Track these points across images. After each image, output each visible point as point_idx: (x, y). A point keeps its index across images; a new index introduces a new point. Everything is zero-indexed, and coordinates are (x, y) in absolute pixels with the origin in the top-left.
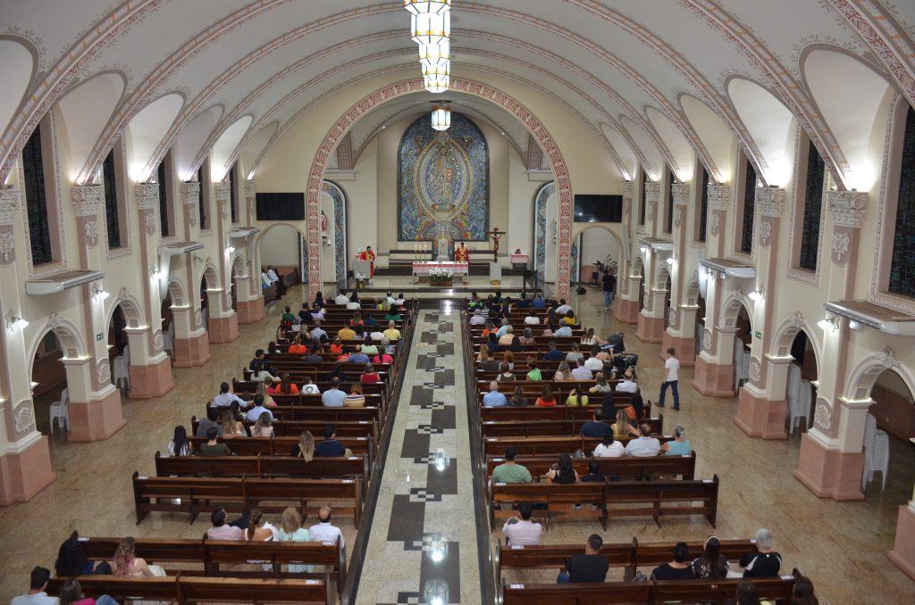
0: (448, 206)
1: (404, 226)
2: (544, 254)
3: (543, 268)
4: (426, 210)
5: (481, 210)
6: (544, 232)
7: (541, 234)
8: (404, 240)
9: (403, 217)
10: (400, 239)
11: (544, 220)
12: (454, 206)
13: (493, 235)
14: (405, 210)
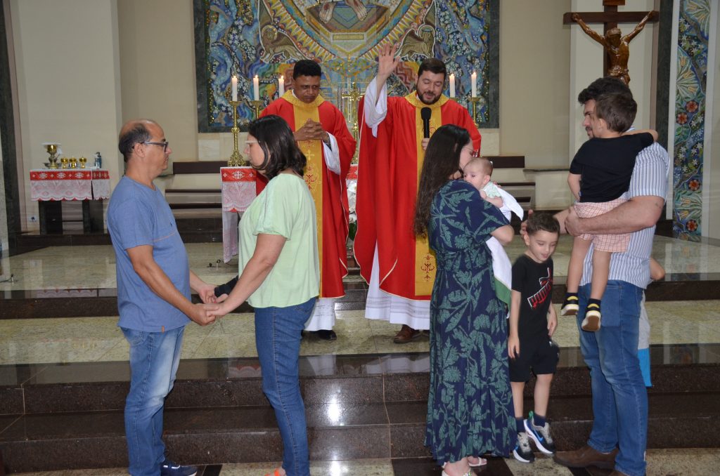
0: (362, 12)
1: (218, 80)
2: (699, 157)
3: (697, 204)
4: (291, 24)
5: (474, 23)
6: (703, 80)
7: (690, 91)
8: (217, 129)
9: (214, 51)
10: (207, 124)
11: (702, 38)
12: (382, 11)
13: (599, 29)
14: (219, 26)
